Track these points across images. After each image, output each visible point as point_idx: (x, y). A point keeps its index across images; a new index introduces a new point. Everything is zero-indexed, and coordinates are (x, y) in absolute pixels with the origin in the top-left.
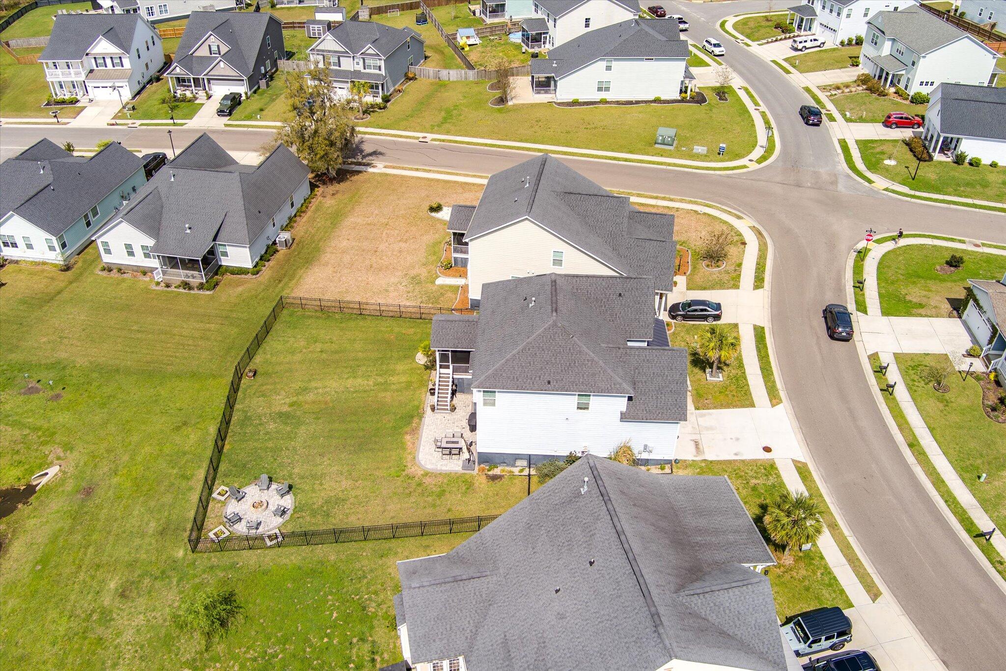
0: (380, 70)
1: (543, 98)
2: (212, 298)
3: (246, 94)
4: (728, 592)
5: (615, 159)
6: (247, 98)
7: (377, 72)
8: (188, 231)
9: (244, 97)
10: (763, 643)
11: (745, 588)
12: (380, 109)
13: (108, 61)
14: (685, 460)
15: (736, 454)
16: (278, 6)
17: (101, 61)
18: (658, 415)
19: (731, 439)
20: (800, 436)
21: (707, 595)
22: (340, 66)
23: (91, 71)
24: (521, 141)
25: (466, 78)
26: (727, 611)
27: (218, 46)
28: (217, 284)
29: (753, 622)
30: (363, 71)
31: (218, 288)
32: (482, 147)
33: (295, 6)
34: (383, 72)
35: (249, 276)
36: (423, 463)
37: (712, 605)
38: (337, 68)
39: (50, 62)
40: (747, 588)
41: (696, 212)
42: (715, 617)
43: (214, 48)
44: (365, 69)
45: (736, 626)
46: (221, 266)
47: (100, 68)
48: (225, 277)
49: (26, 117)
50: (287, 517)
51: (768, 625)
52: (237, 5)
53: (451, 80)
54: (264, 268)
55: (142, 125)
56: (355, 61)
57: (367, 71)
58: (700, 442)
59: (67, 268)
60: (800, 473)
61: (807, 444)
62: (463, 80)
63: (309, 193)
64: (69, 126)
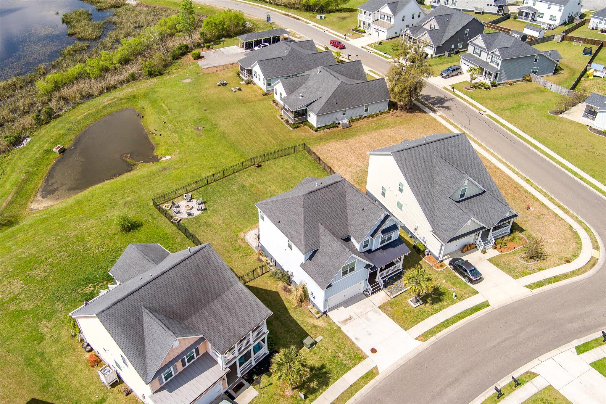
0: (498, 66)
1: (587, 121)
2: (290, 131)
3: (432, 55)
4: (159, 327)
5: (576, 174)
6: (432, 58)
7: (496, 66)
8: (301, 98)
9: (429, 56)
10: (152, 361)
11: (165, 331)
12: (485, 88)
13: (386, 17)
14: (331, 319)
15: (356, 339)
16: (518, 19)
17: (383, 16)
18: (314, 277)
19: (368, 332)
20: (402, 362)
21: (152, 319)
22: (480, 56)
23: (377, 20)
24: (535, 138)
25: (561, 93)
26: (152, 334)
27: (435, 26)
28: (298, 127)
29: (156, 349)
30: (490, 63)
31: (297, 129)
32: (506, 130)
33: (528, 22)
34: (499, 68)
35: (312, 131)
36: (248, 234)
37: (150, 325)
38: (478, 57)
39: (363, 11)
40: (166, 333)
41: (571, 228)
42: (146, 331)
43: (433, 26)
44: (491, 62)
45: (149, 343)
46: (307, 121)
47: (381, 20)
48: (305, 126)
49: (339, 32)
50: (190, 217)
51: (159, 356)
52: (498, 11)
53: (552, 90)
54: (322, 131)
55: (374, 52)
56: (488, 56)
57: (492, 64)
58: (352, 320)
59: (265, 95)
60: (367, 374)
61: (398, 369)
62: (559, 93)
63: (386, 110)
64: (347, 42)
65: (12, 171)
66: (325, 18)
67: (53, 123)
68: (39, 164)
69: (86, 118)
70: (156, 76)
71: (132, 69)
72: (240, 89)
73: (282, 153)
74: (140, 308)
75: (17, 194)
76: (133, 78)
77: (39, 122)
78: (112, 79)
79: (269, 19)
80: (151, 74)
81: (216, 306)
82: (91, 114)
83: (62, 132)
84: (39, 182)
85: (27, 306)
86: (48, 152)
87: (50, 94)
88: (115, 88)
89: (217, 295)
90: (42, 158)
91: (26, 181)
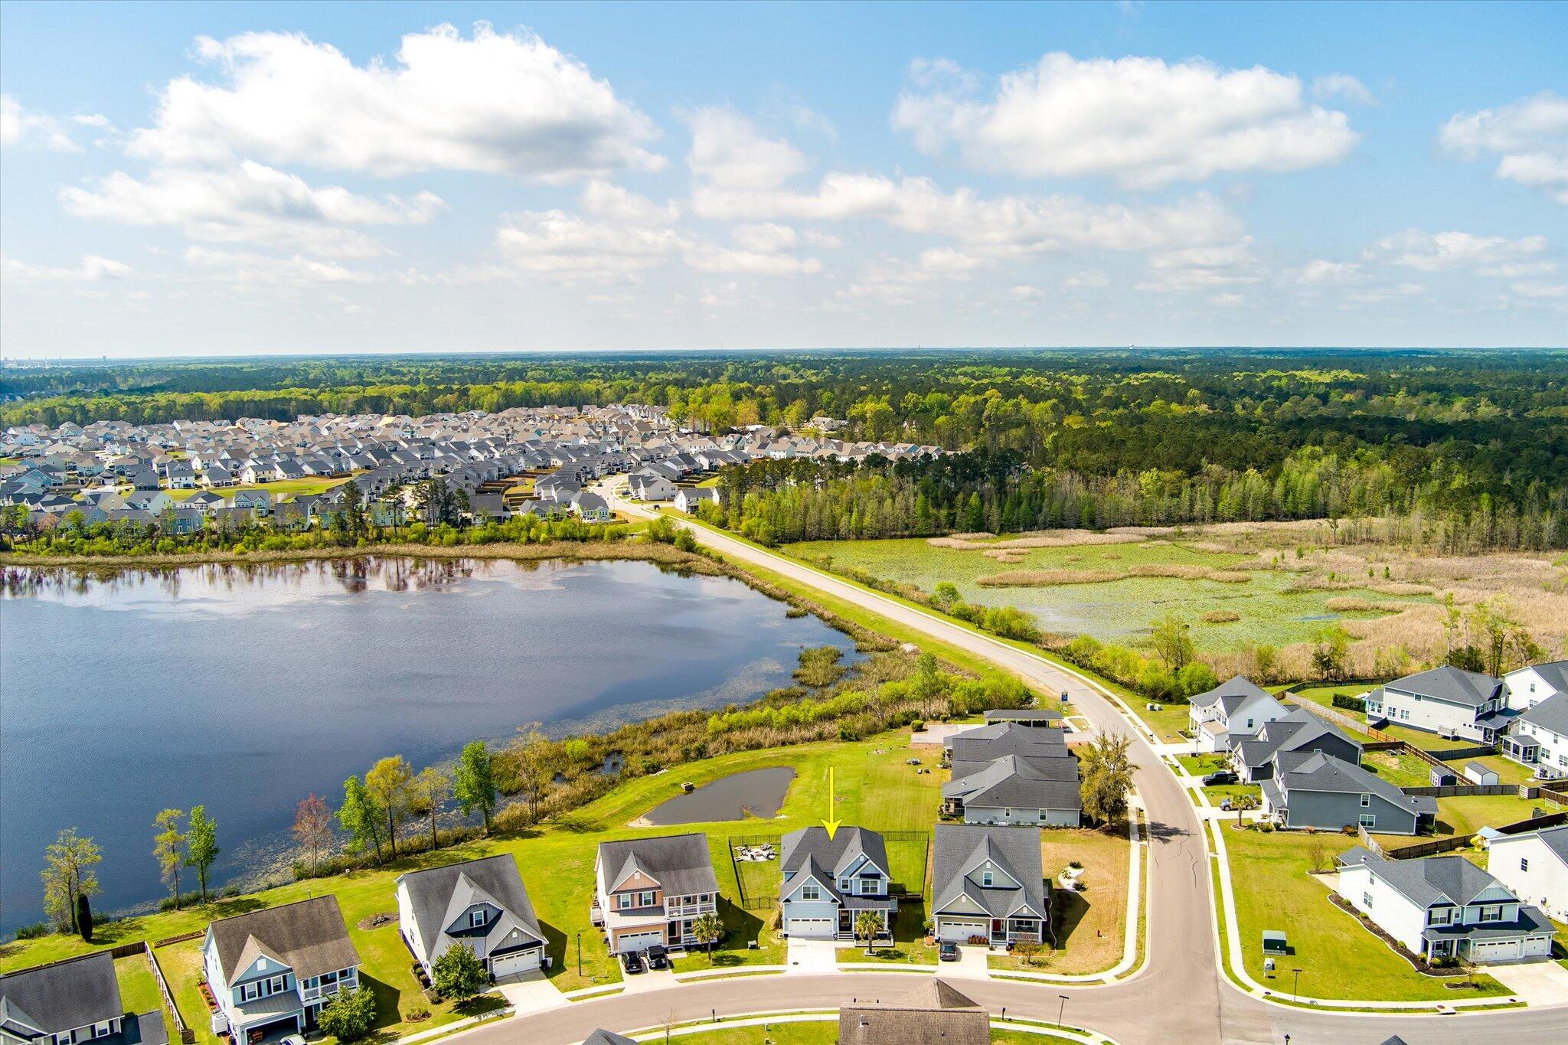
3: (1244, 780)
6: (1243, 784)
7: (1285, 800)
9: (1240, 781)
12: (1263, 830)
13: (1222, 718)
17: (1219, 716)
23: (1212, 720)
28: (948, 819)
30: (1282, 795)
34: (1286, 802)
47: (1218, 721)
49: (1155, 731)
55: (1170, 762)
63: (1077, 824)
64: (1150, 746)
65: (632, 792)
66: (1160, 709)
67: (701, 762)
68: (660, 793)
69: (736, 765)
70: (850, 740)
71: (829, 727)
72: (927, 772)
73: (898, 836)
74: (629, 852)
75: (623, 810)
76: (821, 737)
77: (686, 757)
78: (795, 733)
79: (1064, 698)
80: (845, 737)
81: (683, 873)
82: (744, 763)
83: (702, 771)
84: (649, 807)
85: (574, 876)
86: (675, 785)
87: (717, 734)
88: (792, 743)
89: (689, 867)
90: (666, 789)
91: (637, 803)
